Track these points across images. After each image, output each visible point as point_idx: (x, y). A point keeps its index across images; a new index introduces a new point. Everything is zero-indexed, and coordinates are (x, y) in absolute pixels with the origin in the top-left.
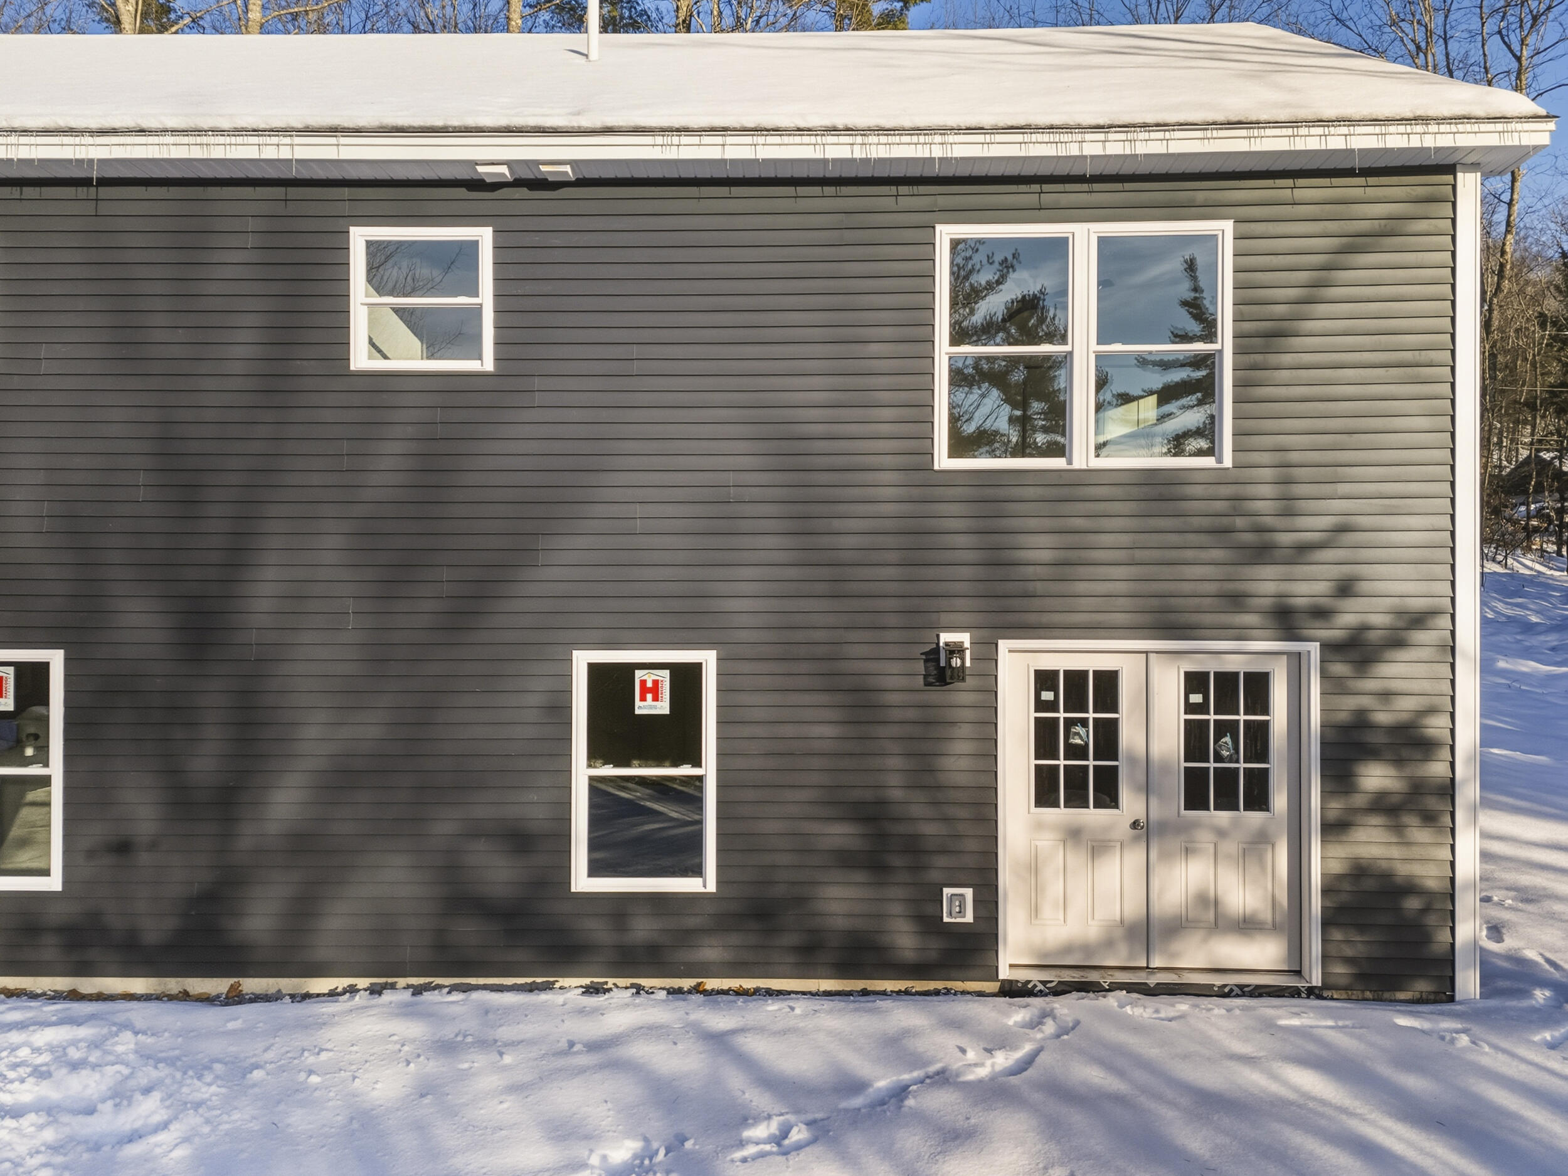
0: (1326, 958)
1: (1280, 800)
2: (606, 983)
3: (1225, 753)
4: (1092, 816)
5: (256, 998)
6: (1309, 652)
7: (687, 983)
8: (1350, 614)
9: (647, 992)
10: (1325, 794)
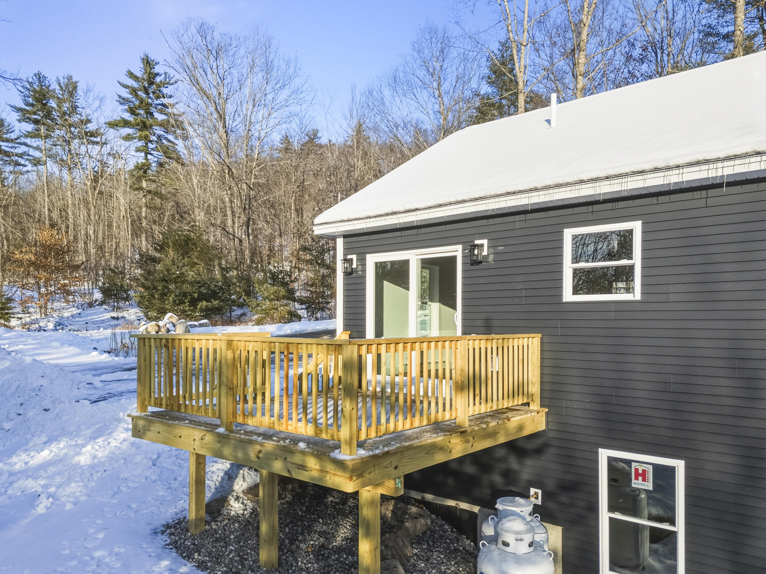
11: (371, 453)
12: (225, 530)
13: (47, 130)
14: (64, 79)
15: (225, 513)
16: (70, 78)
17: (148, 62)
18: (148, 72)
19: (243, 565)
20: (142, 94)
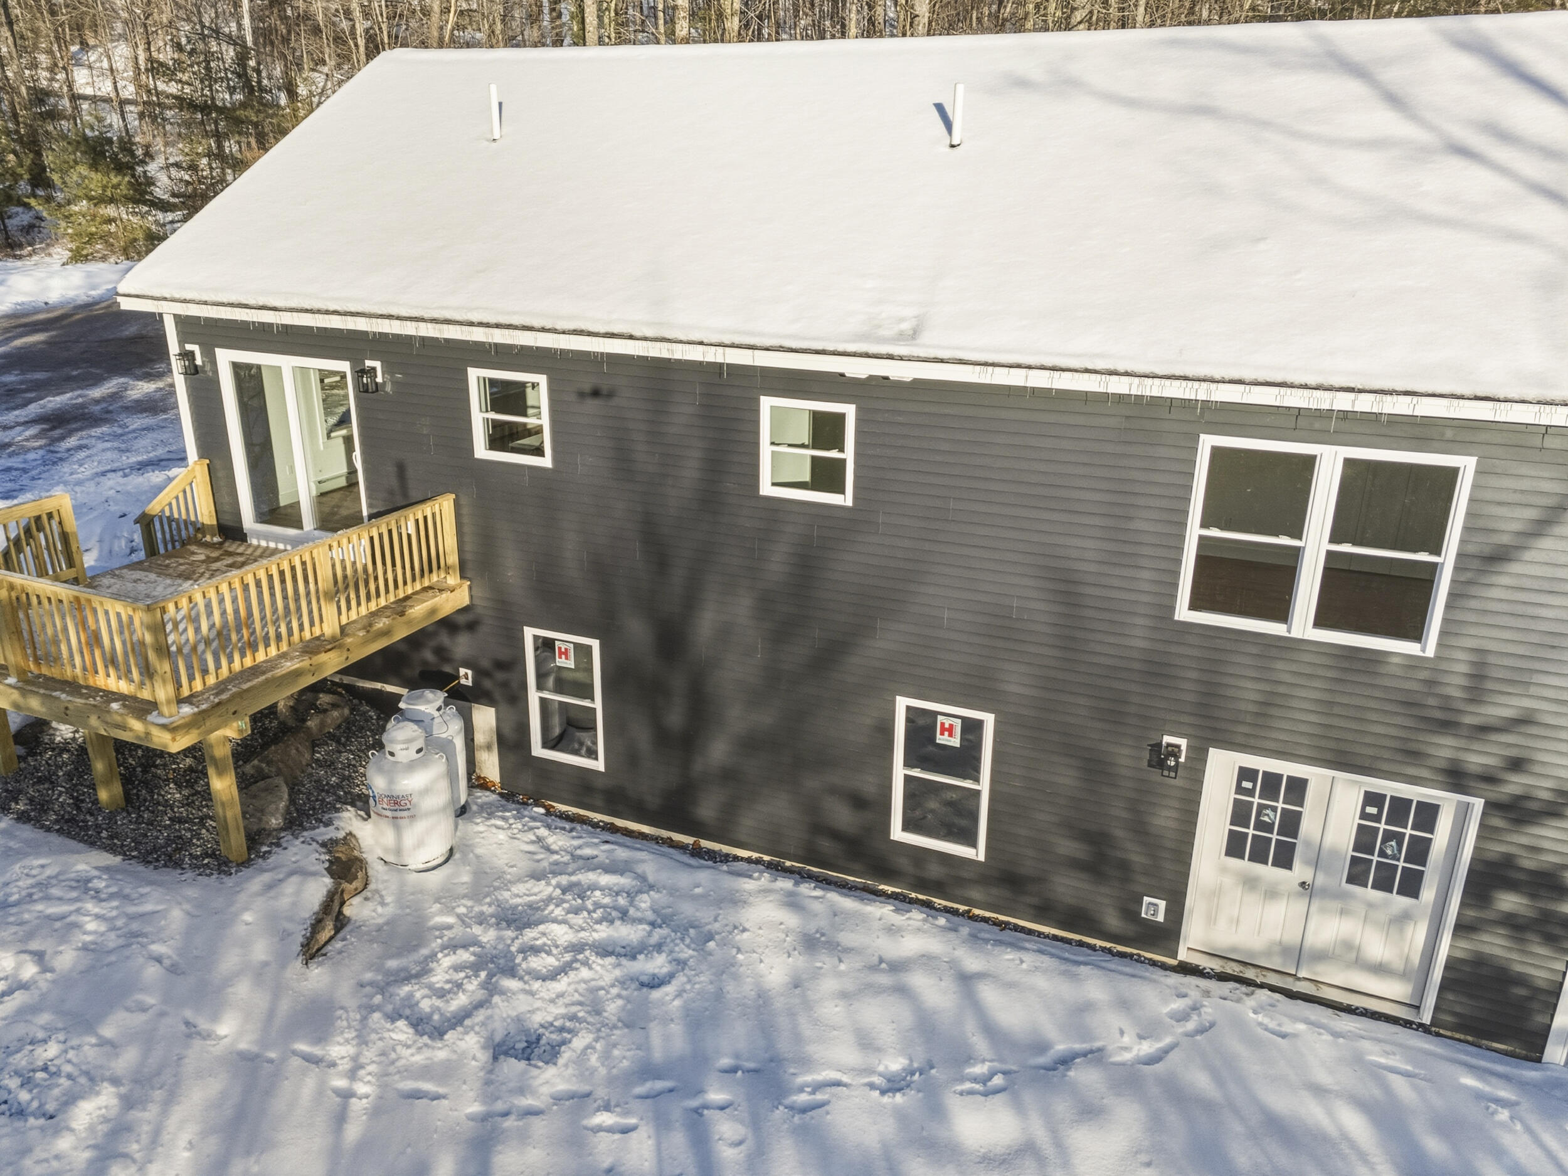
0: (1437, 1008)
1: (1428, 893)
3: (1389, 852)
4: (1268, 872)
6: (1474, 804)
8: (1515, 784)
10: (1463, 904)
11: (196, 710)
12: (49, 765)
15: (46, 741)
19: (79, 809)
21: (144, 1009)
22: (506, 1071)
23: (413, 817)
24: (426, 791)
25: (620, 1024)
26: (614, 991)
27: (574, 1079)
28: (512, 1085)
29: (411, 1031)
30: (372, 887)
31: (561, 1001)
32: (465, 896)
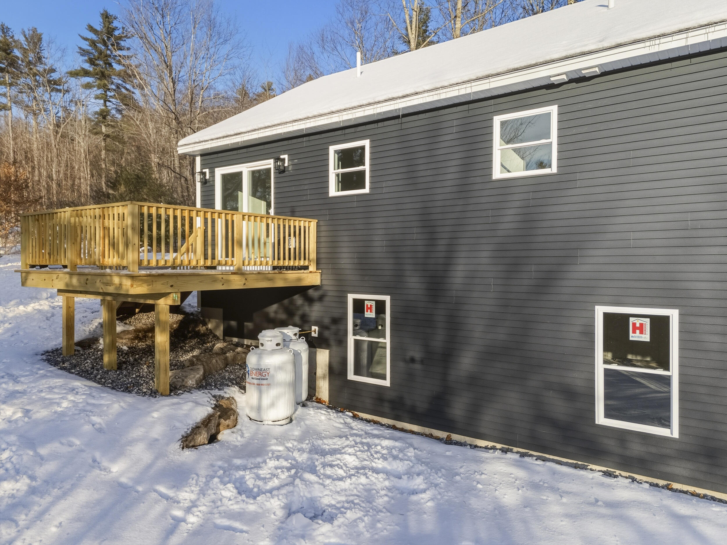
2: (615, 472)
5: (458, 443)
7: (662, 482)
9: (638, 482)
13: (12, 78)
14: (29, 30)
16: (35, 30)
17: (107, 17)
18: (107, 26)
20: (101, 46)
21: (70, 445)
22: (294, 523)
23: (269, 385)
24: (280, 368)
25: (384, 510)
26: (383, 492)
27: (344, 536)
28: (296, 532)
29: (235, 491)
30: (238, 427)
31: (343, 493)
32: (295, 440)
